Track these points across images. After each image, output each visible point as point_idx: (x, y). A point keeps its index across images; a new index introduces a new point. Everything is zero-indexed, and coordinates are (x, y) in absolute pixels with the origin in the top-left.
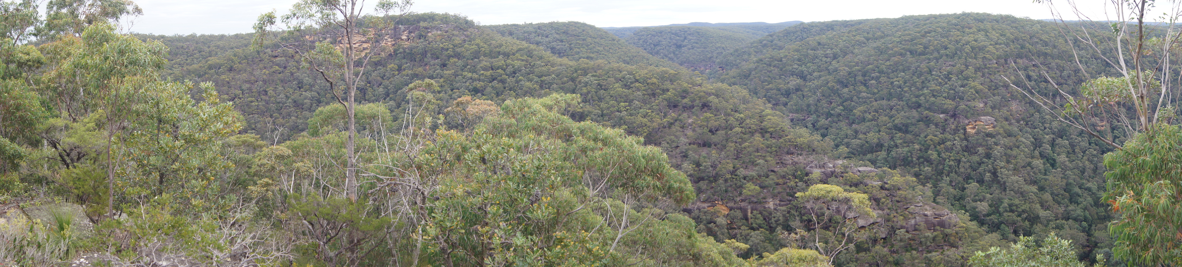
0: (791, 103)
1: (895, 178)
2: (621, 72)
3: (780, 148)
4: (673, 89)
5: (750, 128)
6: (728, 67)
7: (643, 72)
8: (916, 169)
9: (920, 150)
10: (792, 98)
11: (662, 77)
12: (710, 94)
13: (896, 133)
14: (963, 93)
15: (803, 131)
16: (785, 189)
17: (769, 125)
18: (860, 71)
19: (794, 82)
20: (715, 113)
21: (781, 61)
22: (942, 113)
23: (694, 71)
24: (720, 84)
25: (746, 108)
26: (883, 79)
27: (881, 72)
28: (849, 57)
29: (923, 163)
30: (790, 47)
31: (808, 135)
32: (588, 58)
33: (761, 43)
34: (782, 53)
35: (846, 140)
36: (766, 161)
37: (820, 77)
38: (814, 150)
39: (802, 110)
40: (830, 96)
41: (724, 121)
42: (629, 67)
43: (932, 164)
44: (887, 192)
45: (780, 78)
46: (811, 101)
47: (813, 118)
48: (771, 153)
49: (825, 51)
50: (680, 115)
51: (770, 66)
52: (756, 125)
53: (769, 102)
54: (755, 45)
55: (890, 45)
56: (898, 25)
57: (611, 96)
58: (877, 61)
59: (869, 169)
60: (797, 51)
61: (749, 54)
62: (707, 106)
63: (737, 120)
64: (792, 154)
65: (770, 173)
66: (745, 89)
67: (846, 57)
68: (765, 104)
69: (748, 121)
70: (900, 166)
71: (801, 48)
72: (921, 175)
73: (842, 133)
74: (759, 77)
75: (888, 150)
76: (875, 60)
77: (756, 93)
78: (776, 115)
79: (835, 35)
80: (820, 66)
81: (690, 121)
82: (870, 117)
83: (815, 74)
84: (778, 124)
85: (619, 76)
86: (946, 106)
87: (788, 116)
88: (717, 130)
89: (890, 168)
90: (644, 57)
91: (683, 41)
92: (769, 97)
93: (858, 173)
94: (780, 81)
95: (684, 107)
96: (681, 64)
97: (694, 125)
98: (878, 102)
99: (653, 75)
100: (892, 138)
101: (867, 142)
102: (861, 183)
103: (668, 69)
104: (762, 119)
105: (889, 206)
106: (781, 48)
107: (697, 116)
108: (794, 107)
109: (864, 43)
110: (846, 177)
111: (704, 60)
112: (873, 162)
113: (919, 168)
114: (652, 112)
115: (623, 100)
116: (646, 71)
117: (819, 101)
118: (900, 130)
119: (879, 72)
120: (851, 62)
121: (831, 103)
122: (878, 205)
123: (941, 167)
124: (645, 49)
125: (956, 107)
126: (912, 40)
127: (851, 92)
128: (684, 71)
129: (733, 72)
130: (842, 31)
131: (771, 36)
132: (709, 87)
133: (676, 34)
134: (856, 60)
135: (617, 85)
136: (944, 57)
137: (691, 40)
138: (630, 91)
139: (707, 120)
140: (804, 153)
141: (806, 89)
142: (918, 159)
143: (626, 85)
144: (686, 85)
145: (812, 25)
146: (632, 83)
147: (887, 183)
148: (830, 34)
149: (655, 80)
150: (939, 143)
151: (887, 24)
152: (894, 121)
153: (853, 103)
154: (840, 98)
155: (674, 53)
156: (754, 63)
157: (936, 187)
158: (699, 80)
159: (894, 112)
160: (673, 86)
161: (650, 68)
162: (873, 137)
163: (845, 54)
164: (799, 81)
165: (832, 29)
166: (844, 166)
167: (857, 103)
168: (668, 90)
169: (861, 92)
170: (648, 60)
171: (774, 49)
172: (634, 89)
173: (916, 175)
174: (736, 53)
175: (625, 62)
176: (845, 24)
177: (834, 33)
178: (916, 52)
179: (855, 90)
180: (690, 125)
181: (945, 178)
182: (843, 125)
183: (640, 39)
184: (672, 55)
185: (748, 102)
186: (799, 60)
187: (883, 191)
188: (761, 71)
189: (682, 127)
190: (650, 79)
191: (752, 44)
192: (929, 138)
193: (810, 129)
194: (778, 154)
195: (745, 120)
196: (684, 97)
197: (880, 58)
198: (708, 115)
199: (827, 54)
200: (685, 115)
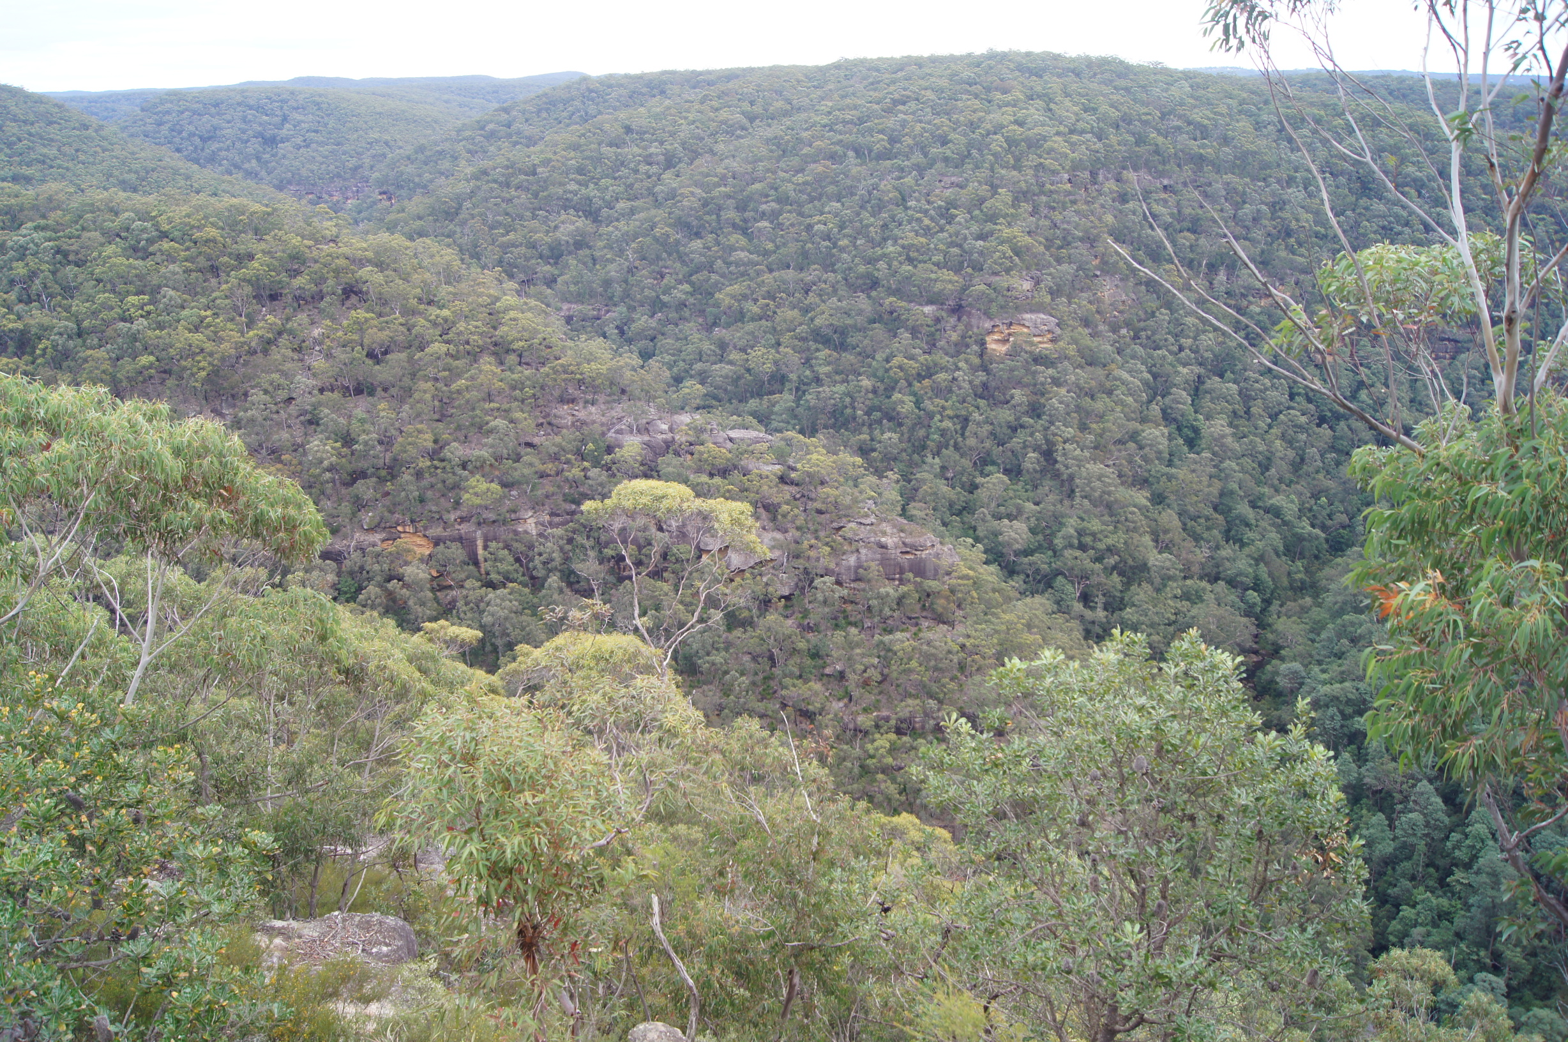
0: (566, 277)
1: (815, 456)
2: (117, 214)
3: (542, 388)
4: (263, 252)
5: (468, 343)
6: (404, 192)
7: (178, 213)
8: (862, 437)
9: (875, 391)
10: (567, 266)
11: (233, 223)
12: (361, 263)
13: (817, 350)
14: (981, 253)
15: (596, 345)
16: (559, 487)
17: (514, 334)
18: (729, 197)
19: (570, 225)
20: (377, 309)
21: (534, 173)
22: (930, 302)
23: (313, 203)
24: (384, 237)
25: (455, 294)
26: (788, 218)
27: (783, 200)
28: (703, 163)
29: (879, 422)
30: (557, 137)
31: (608, 355)
32: (15, 179)
33: (482, 128)
34: (536, 155)
35: (698, 366)
36: (511, 421)
37: (632, 212)
38: (623, 392)
39: (592, 294)
40: (659, 258)
41: (403, 329)
42: (138, 199)
43: (900, 425)
44: (794, 489)
45: (534, 217)
46: (613, 270)
47: (618, 312)
48: (523, 401)
49: (645, 148)
50: (288, 319)
51: (508, 185)
52: (481, 334)
53: (511, 276)
54: (468, 133)
55: (805, 134)
56: (826, 82)
57: (99, 281)
58: (775, 173)
59: (752, 434)
60: (576, 147)
61: (455, 158)
62: (356, 293)
63: (435, 324)
64: (573, 401)
65: (523, 450)
66: (449, 246)
67: (697, 162)
68: (501, 282)
69: (461, 326)
70: (825, 427)
71: (583, 140)
72: (874, 450)
73: (690, 348)
74: (481, 215)
75: (797, 389)
76: (768, 171)
77: (476, 256)
78: (530, 309)
79: (668, 108)
80: (631, 186)
81: (316, 332)
82: (755, 309)
83: (621, 205)
84: (536, 331)
85: (115, 224)
86: (938, 286)
87: (560, 309)
88: (386, 353)
89: (801, 432)
90: (176, 172)
91: (280, 126)
92: (509, 264)
93: (729, 445)
94: (534, 224)
95: (297, 298)
96: (280, 188)
97: (328, 342)
98: (776, 274)
99: (206, 217)
100: (808, 360)
101: (748, 370)
102: (735, 467)
103: (245, 201)
104: (494, 317)
105: (798, 523)
106: (531, 141)
107: (333, 319)
108: (572, 288)
109: (743, 128)
110: (701, 453)
111: (339, 176)
112: (763, 419)
113: (870, 434)
114: (216, 315)
115: (132, 288)
116: (185, 209)
117: (630, 271)
118: (826, 341)
119: (778, 201)
120: (708, 175)
121: (662, 277)
122: (774, 519)
123: (922, 433)
124: (178, 150)
125: (964, 289)
126: (861, 121)
127: (709, 249)
128: (289, 204)
129: (416, 204)
130: (686, 96)
131: (506, 110)
132: (356, 243)
133: (259, 109)
134: (720, 170)
135: (110, 250)
136: (939, 165)
137: (300, 122)
138: (150, 263)
139: (360, 327)
140: (601, 398)
141: (600, 244)
142: (868, 413)
143: (135, 249)
144: (296, 241)
145: (609, 83)
146: (151, 241)
147: (794, 469)
148: (657, 105)
149: (212, 232)
150: (919, 375)
151: (799, 81)
152: (812, 320)
153: (714, 277)
154: (684, 263)
155: (258, 159)
156: (468, 181)
157: (909, 481)
158: (329, 227)
159: (812, 298)
160: (263, 245)
161: (196, 200)
162: (762, 359)
163: (695, 155)
164: (581, 223)
165: (663, 92)
166: (695, 428)
167: (723, 276)
168: (251, 257)
169: (733, 249)
170: (188, 178)
171: (516, 144)
172: (158, 258)
173: (864, 451)
174: (420, 156)
175: (124, 185)
176: (694, 80)
177: (667, 102)
178: (870, 151)
179: (718, 243)
180: (317, 342)
181: (929, 459)
182: (691, 328)
183: (160, 124)
184: (254, 163)
185: (459, 279)
186: (580, 171)
187: (786, 488)
188: (486, 200)
189: (298, 350)
190: (199, 228)
191: (459, 131)
192: (895, 362)
193: (614, 341)
194: (541, 402)
195: (454, 323)
196: (297, 273)
197: (782, 164)
198: (361, 314)
199: (650, 155)
200: (302, 317)
